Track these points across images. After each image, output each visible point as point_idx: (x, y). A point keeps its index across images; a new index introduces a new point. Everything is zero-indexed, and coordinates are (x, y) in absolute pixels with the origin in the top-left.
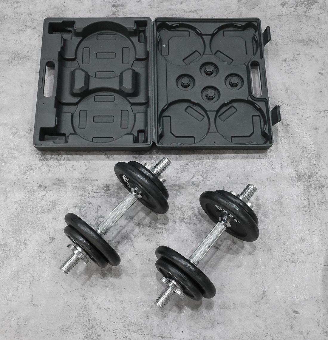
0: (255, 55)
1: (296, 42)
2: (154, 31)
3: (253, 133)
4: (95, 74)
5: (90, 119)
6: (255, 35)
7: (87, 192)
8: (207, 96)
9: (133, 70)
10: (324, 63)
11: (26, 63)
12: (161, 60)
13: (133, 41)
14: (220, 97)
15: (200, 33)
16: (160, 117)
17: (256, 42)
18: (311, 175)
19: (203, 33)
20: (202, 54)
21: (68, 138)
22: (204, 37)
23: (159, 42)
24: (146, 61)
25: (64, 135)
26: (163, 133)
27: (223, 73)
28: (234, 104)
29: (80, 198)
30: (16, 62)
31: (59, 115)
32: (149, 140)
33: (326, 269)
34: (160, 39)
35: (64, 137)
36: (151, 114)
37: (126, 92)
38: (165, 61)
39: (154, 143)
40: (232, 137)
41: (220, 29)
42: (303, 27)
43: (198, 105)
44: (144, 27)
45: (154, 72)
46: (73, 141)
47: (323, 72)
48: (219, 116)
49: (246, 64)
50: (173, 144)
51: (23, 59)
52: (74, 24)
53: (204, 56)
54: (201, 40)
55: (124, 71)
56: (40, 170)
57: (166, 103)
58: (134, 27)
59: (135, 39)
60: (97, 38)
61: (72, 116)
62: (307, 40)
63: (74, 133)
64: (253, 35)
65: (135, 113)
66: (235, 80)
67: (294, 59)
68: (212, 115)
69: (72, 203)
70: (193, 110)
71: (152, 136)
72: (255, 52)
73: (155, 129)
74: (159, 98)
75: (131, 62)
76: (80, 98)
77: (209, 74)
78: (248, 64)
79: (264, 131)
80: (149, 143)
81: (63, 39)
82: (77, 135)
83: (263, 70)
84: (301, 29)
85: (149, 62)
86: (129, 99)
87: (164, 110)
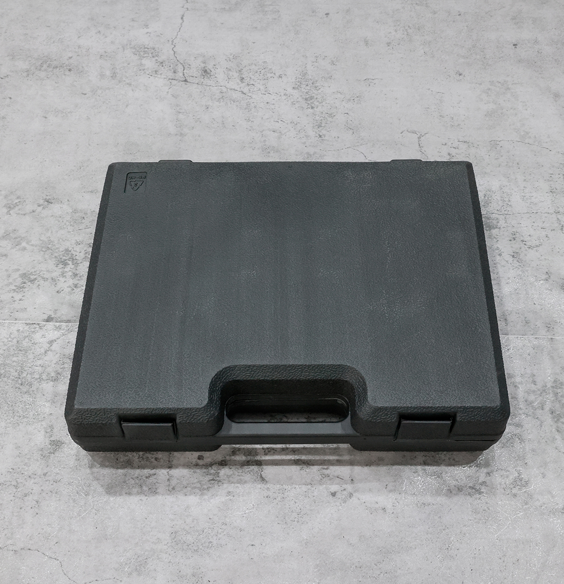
11: (64, 76)
30: (43, 74)
51: (58, 69)
56: (54, 283)
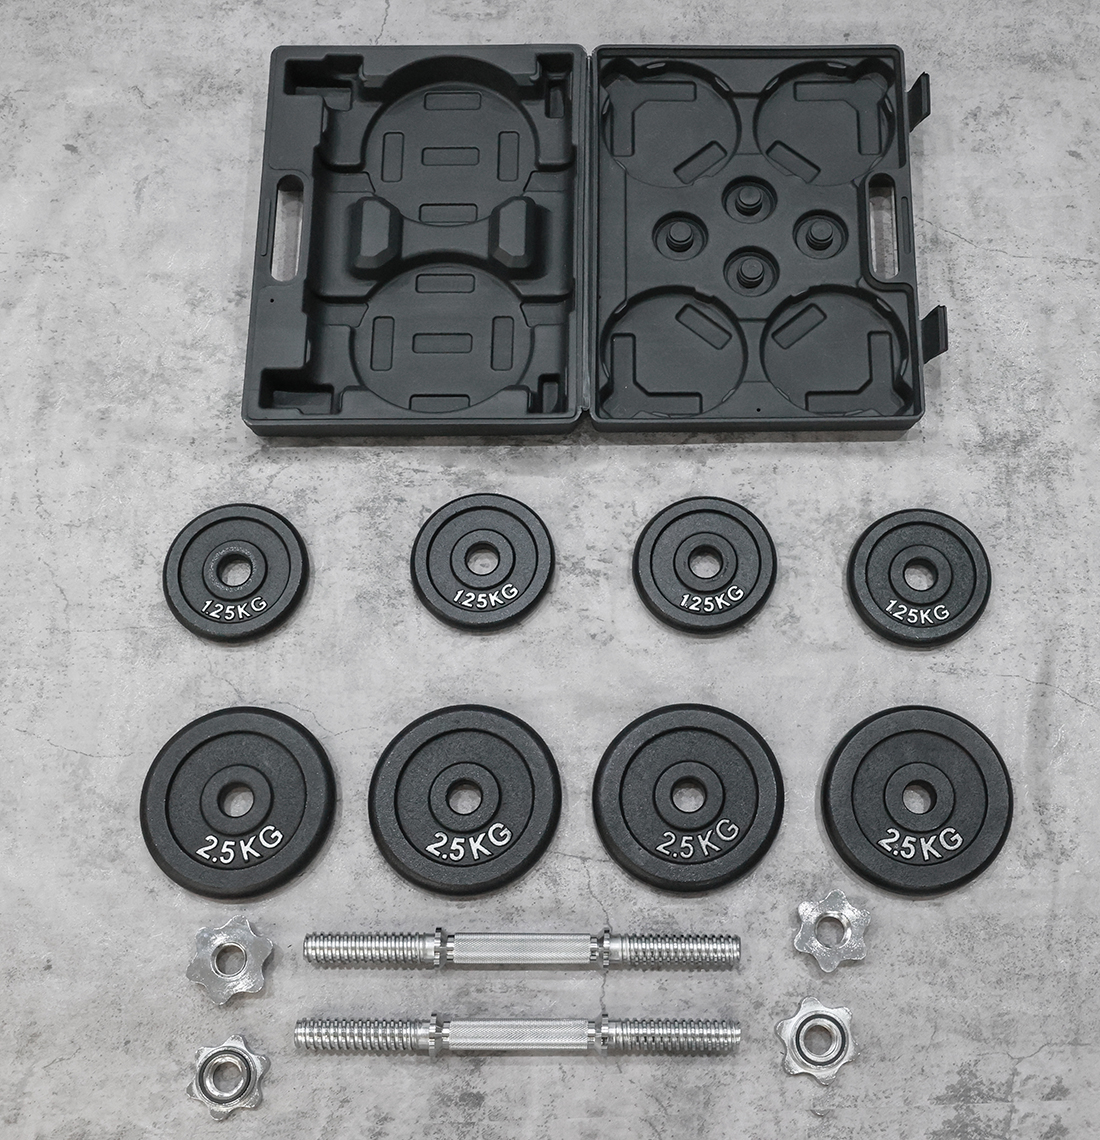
0: (884, 155)
1: (1012, 62)
2: (592, 83)
3: (869, 382)
4: (417, 210)
5: (402, 344)
6: (885, 96)
7: (395, 470)
8: (740, 276)
9: (529, 201)
10: (1087, 124)
11: (233, 103)
12: (612, 170)
13: (531, 113)
14: (778, 277)
15: (727, 90)
16: (605, 337)
17: (890, 116)
18: (1022, 439)
19: (734, 91)
20: (730, 149)
21: (340, 398)
22: (738, 101)
23: (604, 119)
24: (566, 172)
25: (329, 389)
26: (613, 382)
27: (789, 209)
28: (820, 300)
29: (375, 485)
30: (204, 100)
31: (314, 334)
32: (572, 404)
33: (1041, 694)
34: (611, 107)
35: (328, 397)
36: (580, 330)
37: (509, 264)
38: (622, 174)
39: (586, 413)
40: (809, 394)
41: (784, 77)
42: (1034, 17)
43: (714, 301)
44: (562, 71)
45: (591, 208)
46: (356, 408)
47: (1082, 150)
48: (773, 335)
49: (857, 182)
50: (642, 414)
51: (224, 91)
52: (359, 66)
53: (736, 157)
54: (729, 109)
55: (504, 204)
57: (623, 299)
58: (534, 72)
59: (536, 109)
60: (425, 103)
61: (353, 334)
62: (1044, 57)
63: (357, 384)
64: (880, 97)
65: (533, 324)
66: (821, 229)
67: (1002, 110)
68: (753, 332)
69: (352, 499)
70: (701, 318)
71: (582, 390)
72: (883, 146)
73: (590, 372)
74: (603, 281)
75: (524, 178)
76: (374, 283)
77: (749, 211)
78: (864, 181)
79: (900, 378)
80: (570, 414)
81: (328, 109)
82: (367, 389)
83: (904, 200)
84: (1030, 24)
85: (576, 179)
86: (517, 287)
87: (615, 318)
